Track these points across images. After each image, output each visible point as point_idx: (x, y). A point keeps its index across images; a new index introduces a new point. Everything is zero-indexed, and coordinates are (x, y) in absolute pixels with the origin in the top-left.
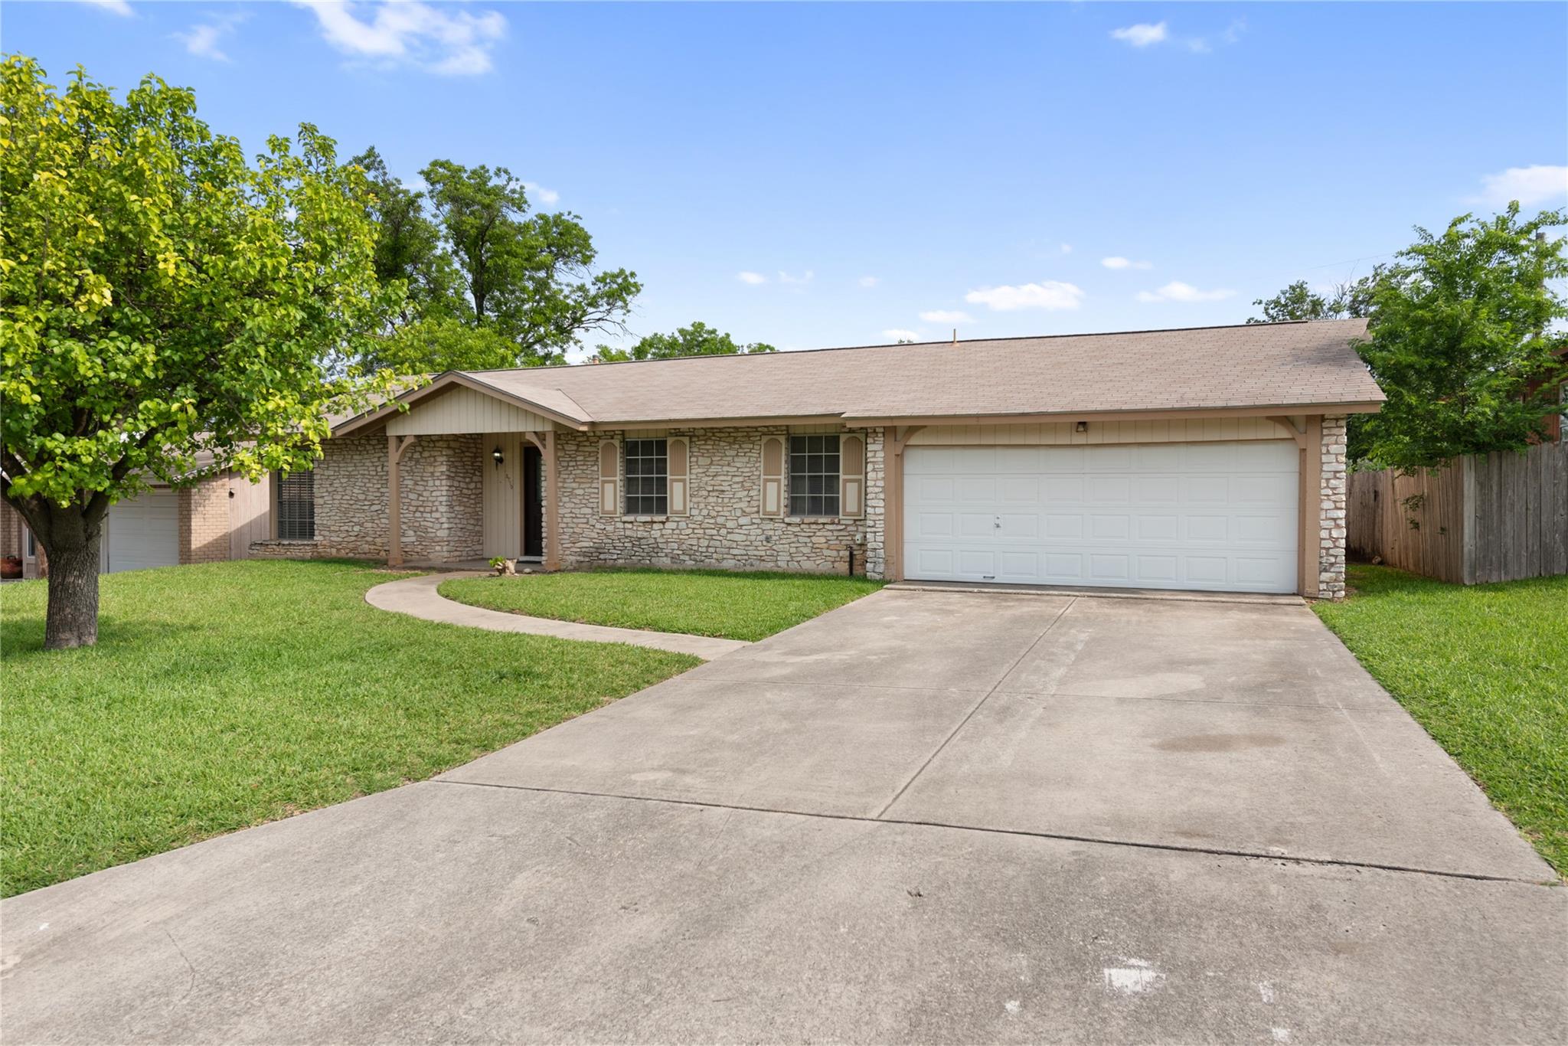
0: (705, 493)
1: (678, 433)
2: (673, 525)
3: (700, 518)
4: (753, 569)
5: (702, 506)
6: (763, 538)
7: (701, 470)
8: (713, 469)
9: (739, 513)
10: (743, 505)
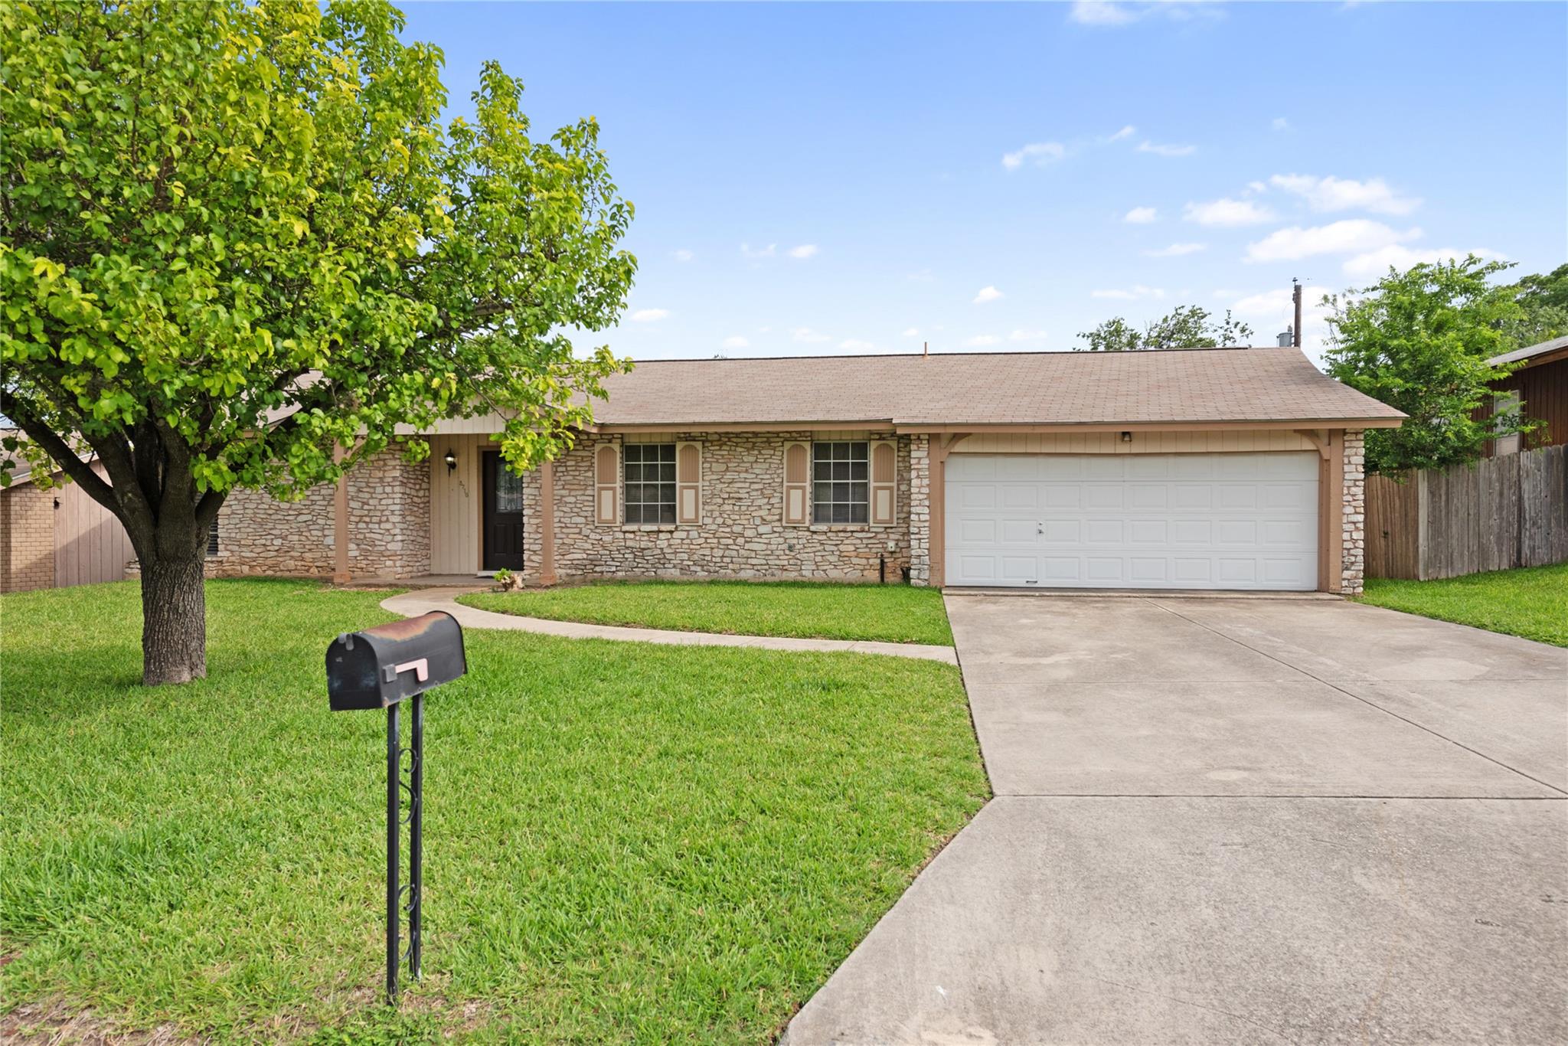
0: (720, 501)
1: (689, 438)
2: (684, 535)
3: (714, 527)
4: (776, 579)
5: (716, 514)
6: (785, 546)
7: (715, 477)
8: (729, 476)
9: (758, 521)
10: (764, 513)
